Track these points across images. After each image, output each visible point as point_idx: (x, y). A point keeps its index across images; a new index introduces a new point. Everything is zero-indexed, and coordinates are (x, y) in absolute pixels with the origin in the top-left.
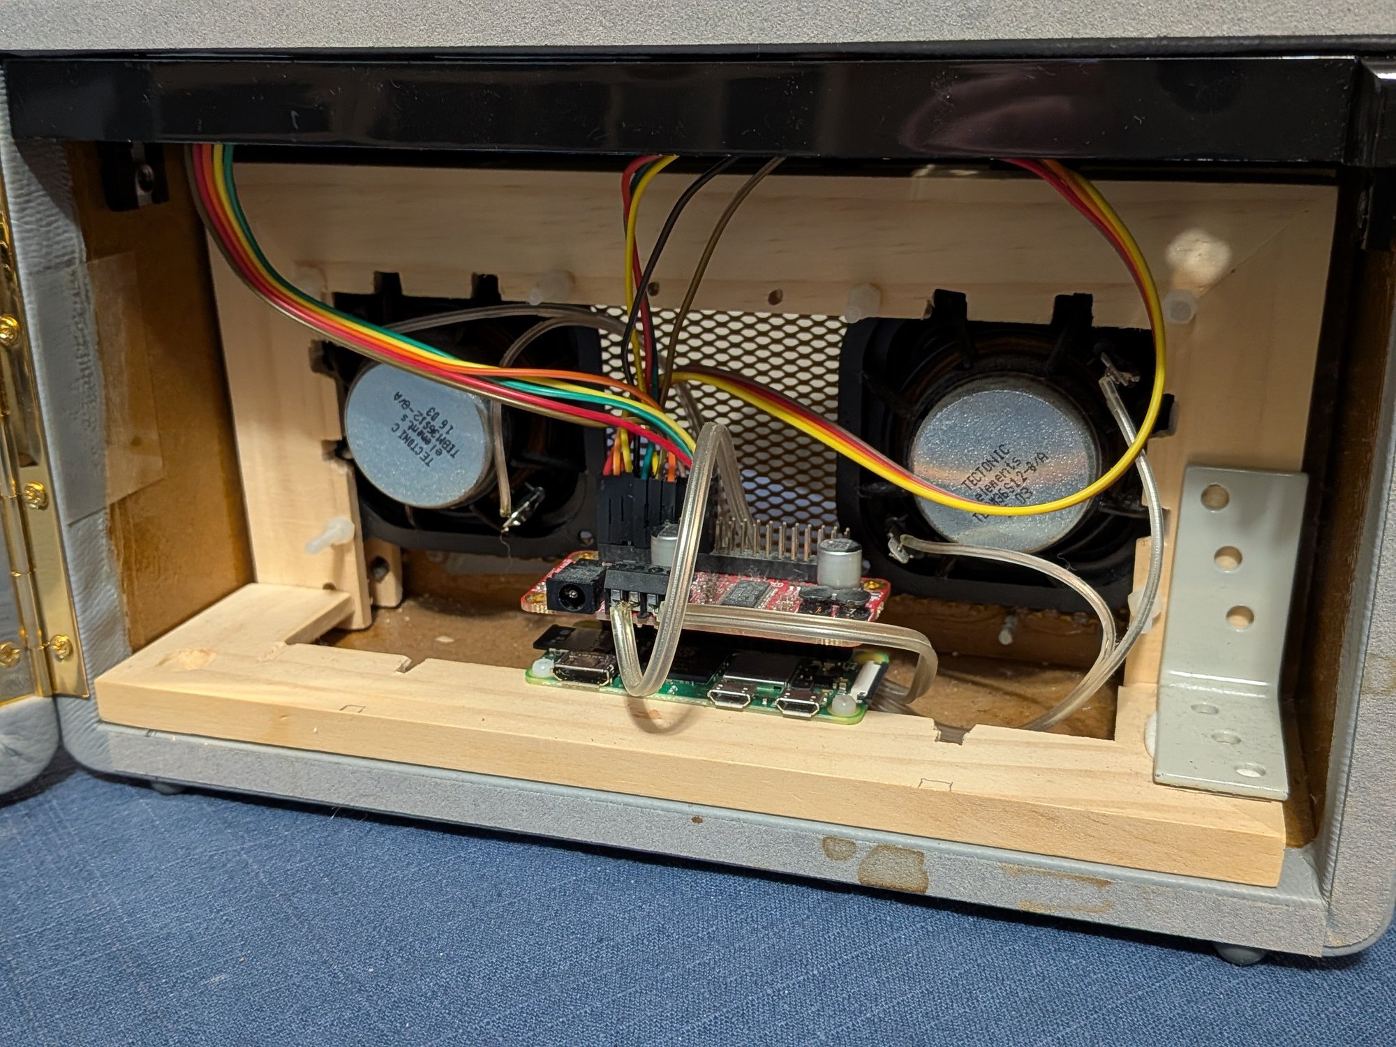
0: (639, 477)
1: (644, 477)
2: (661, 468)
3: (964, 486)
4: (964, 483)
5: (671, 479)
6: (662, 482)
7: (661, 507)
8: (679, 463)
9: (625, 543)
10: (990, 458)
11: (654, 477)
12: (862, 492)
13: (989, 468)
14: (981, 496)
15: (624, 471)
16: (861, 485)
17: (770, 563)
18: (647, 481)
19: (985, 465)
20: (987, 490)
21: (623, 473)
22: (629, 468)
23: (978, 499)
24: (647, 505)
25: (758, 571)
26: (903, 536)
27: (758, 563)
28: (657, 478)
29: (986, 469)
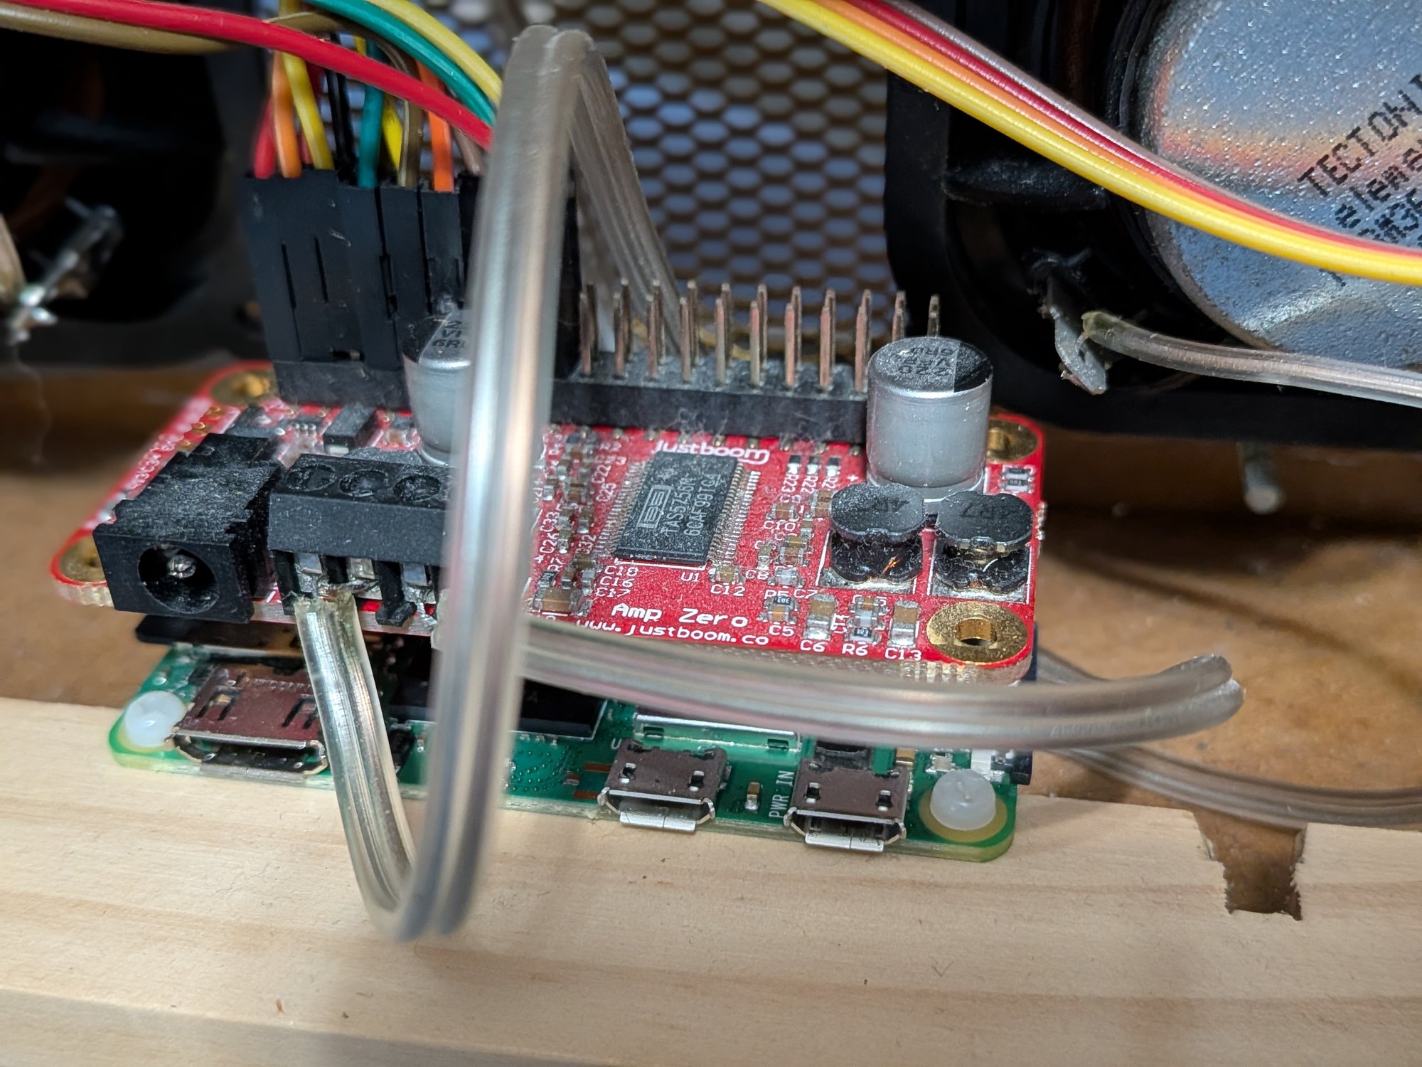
0: (354, 181)
1: (367, 179)
2: (412, 155)
3: (1306, 184)
4: (1307, 175)
5: (444, 183)
6: (419, 194)
7: (425, 262)
8: (461, 135)
9: (342, 356)
10: (1398, 101)
11: (394, 179)
12: (954, 184)
13: (1388, 131)
14: (1353, 212)
15: (311, 166)
16: (951, 165)
17: (732, 401)
18: (377, 191)
19: (1378, 121)
20: (1374, 194)
21: (306, 166)
22: (320, 157)
23: (1342, 221)
24: (385, 258)
25: (699, 418)
26: (1089, 317)
27: (699, 398)
28: (403, 180)
29: (1378, 132)
